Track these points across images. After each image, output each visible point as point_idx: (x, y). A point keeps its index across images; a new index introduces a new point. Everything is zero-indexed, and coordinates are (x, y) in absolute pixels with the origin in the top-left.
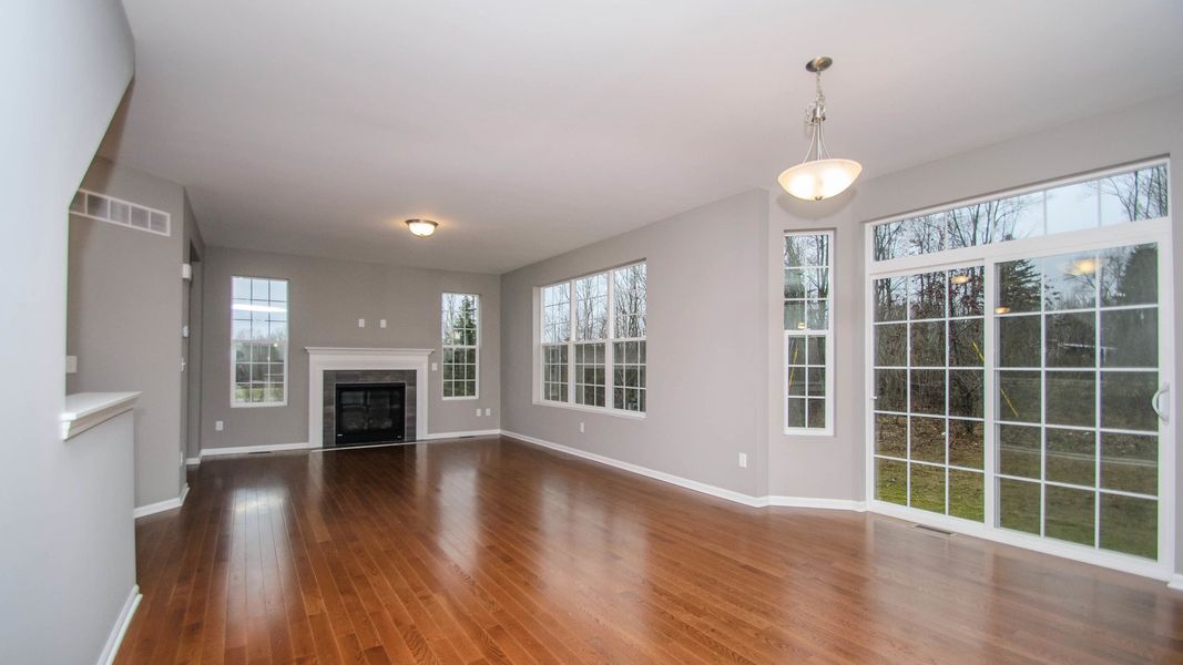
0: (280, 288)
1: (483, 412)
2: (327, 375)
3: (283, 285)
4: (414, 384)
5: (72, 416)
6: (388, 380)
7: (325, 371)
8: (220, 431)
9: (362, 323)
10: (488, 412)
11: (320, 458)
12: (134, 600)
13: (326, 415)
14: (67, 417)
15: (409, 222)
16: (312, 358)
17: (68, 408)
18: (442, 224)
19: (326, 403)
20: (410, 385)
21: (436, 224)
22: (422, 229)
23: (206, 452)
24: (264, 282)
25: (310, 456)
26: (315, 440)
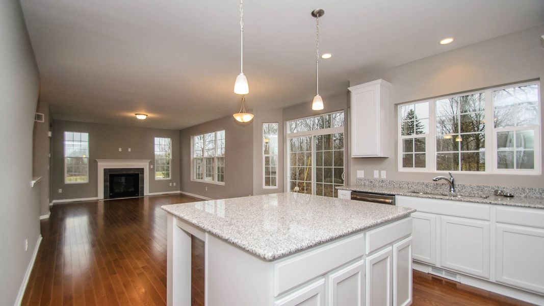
0: (85, 136)
1: (173, 184)
2: (105, 170)
3: (87, 135)
4: (143, 174)
5: (35, 182)
6: (132, 172)
7: (105, 169)
8: (60, 193)
9: (120, 150)
10: (175, 184)
11: (103, 202)
12: (40, 239)
13: (105, 187)
14: (33, 182)
15: (136, 114)
16: (99, 164)
17: (33, 180)
18: (150, 115)
19: (105, 181)
20: (141, 174)
21: (147, 115)
22: (141, 117)
23: (54, 201)
24: (79, 134)
25: (99, 202)
26: (101, 196)
